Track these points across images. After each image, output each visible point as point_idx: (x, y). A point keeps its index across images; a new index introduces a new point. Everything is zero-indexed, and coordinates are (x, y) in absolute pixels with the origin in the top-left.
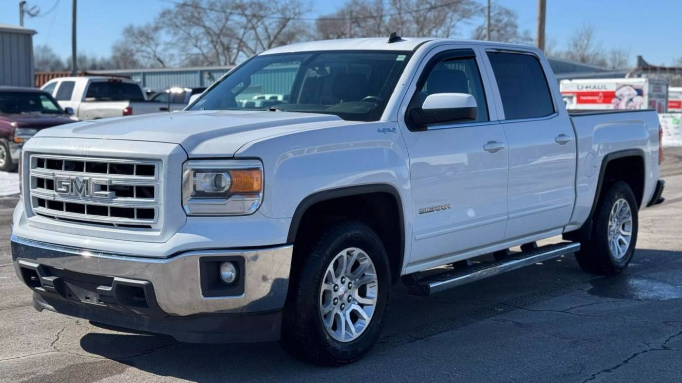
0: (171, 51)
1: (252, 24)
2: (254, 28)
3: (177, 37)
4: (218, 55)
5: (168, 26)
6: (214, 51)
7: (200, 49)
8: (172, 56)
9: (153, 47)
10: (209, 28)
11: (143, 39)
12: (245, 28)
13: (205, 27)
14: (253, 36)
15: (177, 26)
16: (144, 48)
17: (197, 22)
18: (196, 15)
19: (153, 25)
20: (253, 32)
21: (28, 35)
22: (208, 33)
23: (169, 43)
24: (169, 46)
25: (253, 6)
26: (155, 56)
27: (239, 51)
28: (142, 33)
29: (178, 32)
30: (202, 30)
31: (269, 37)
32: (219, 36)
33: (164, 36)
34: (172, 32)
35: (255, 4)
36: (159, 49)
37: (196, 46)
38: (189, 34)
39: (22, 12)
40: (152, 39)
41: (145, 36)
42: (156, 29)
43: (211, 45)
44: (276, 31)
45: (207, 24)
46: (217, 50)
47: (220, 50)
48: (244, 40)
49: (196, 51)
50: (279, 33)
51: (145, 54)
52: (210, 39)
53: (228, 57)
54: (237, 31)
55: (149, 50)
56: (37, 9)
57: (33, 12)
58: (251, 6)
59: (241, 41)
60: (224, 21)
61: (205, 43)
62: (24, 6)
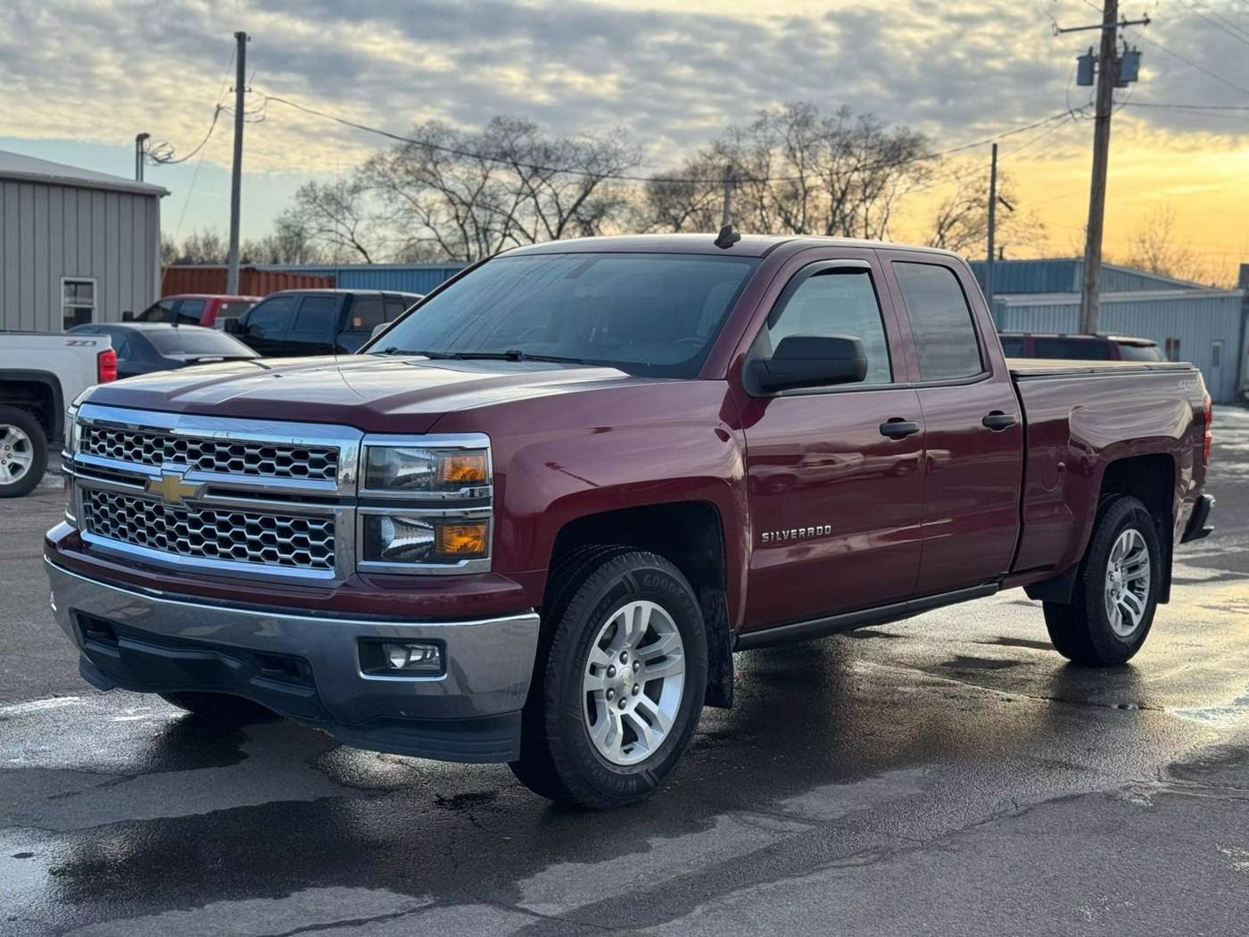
0: (381, 232)
1: (530, 188)
2: (533, 194)
3: (395, 206)
4: (466, 239)
5: (380, 185)
6: (460, 233)
7: (434, 229)
8: (383, 240)
9: (350, 224)
10: (453, 193)
11: (332, 209)
12: (519, 194)
13: (444, 190)
14: (532, 209)
15: (394, 187)
16: (333, 225)
17: (431, 179)
18: (430, 166)
19: (351, 182)
20: (531, 200)
21: (151, 197)
22: (451, 201)
23: (379, 217)
24: (378, 221)
25: (535, 153)
26: (353, 241)
27: (504, 236)
28: (330, 198)
29: (396, 197)
30: (440, 196)
31: (560, 212)
32: (469, 206)
33: (370, 203)
34: (386, 196)
35: (538, 149)
36: (361, 226)
37: (428, 225)
38: (415, 202)
39: (140, 155)
40: (348, 208)
41: (334, 202)
42: (356, 189)
43: (454, 224)
44: (574, 201)
45: (449, 184)
46: (465, 232)
47: (471, 232)
48: (516, 215)
49: (426, 233)
50: (579, 203)
51: (333, 236)
52: (453, 213)
53: (484, 245)
54: (502, 198)
55: (342, 229)
56: (168, 149)
57: (161, 155)
58: (530, 153)
59: (510, 217)
60: (480, 179)
61: (443, 218)
62: (146, 143)
